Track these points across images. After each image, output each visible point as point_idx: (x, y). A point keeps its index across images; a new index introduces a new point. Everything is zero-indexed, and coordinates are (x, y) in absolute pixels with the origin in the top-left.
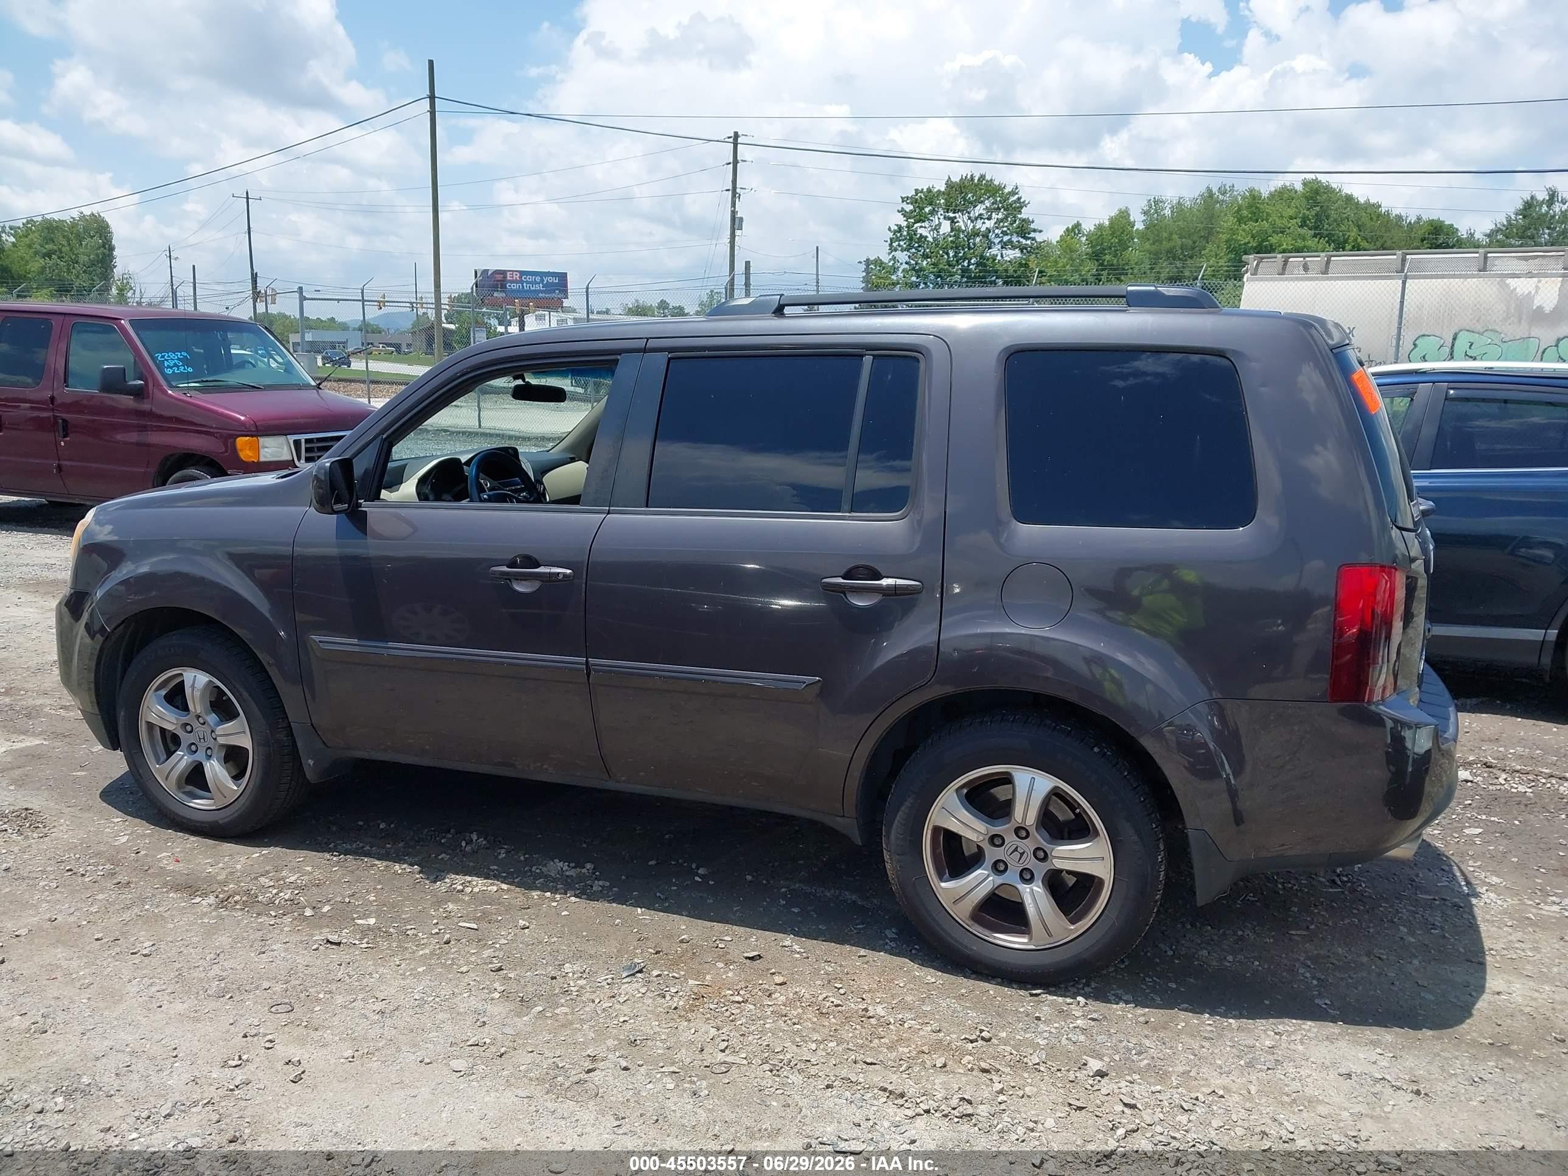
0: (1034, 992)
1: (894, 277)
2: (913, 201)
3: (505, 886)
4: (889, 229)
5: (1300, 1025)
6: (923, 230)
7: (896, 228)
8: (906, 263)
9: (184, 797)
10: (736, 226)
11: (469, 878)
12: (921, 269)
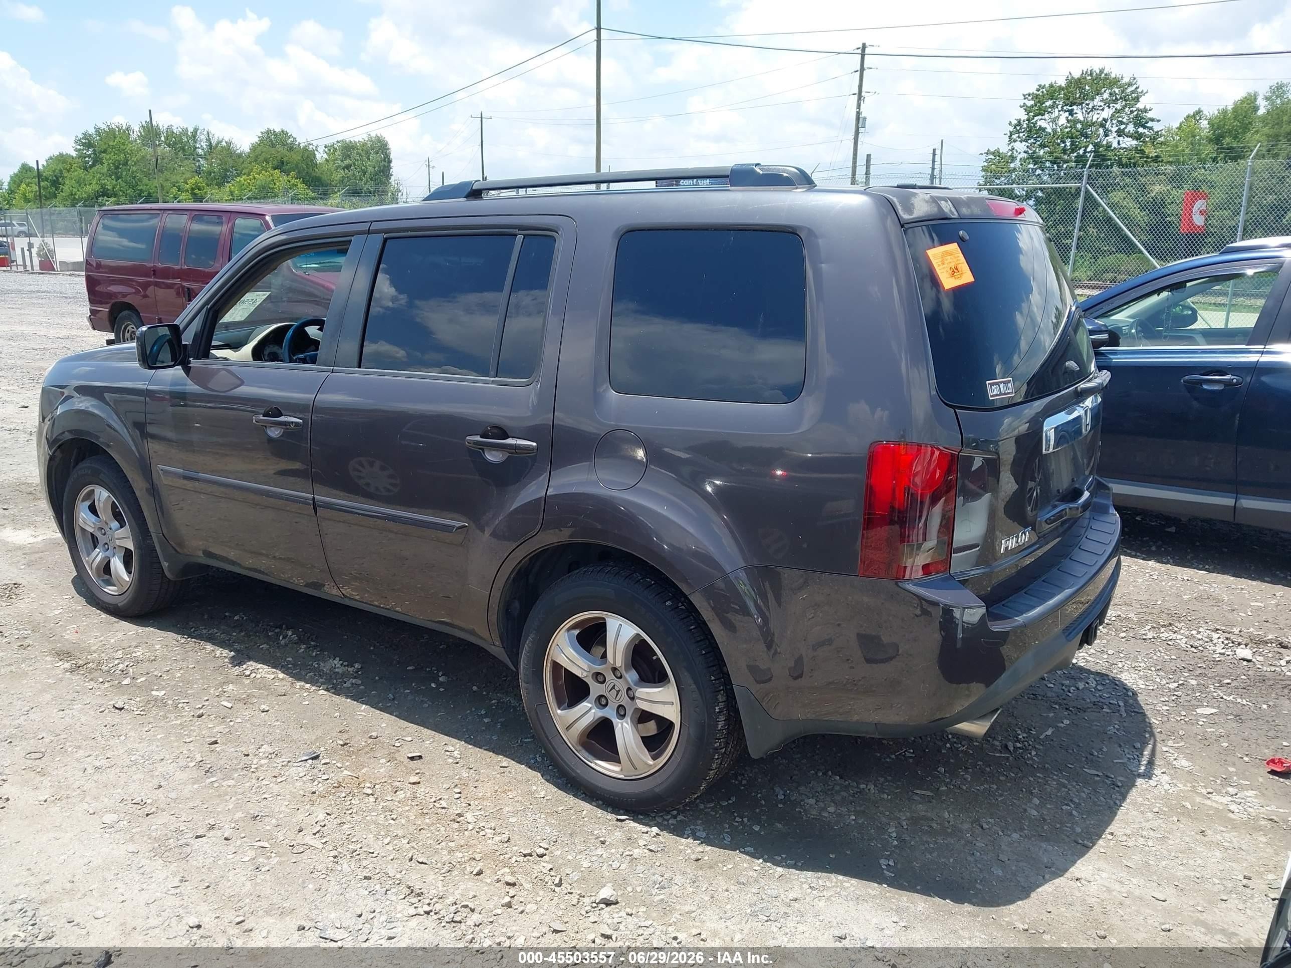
0: (619, 817)
1: (1012, 165)
2: (1035, 97)
3: (281, 675)
4: (1010, 123)
5: (842, 882)
6: (1042, 122)
7: (1016, 122)
8: (1025, 152)
9: (102, 584)
10: (860, 125)
11: (260, 666)
12: (1039, 157)
